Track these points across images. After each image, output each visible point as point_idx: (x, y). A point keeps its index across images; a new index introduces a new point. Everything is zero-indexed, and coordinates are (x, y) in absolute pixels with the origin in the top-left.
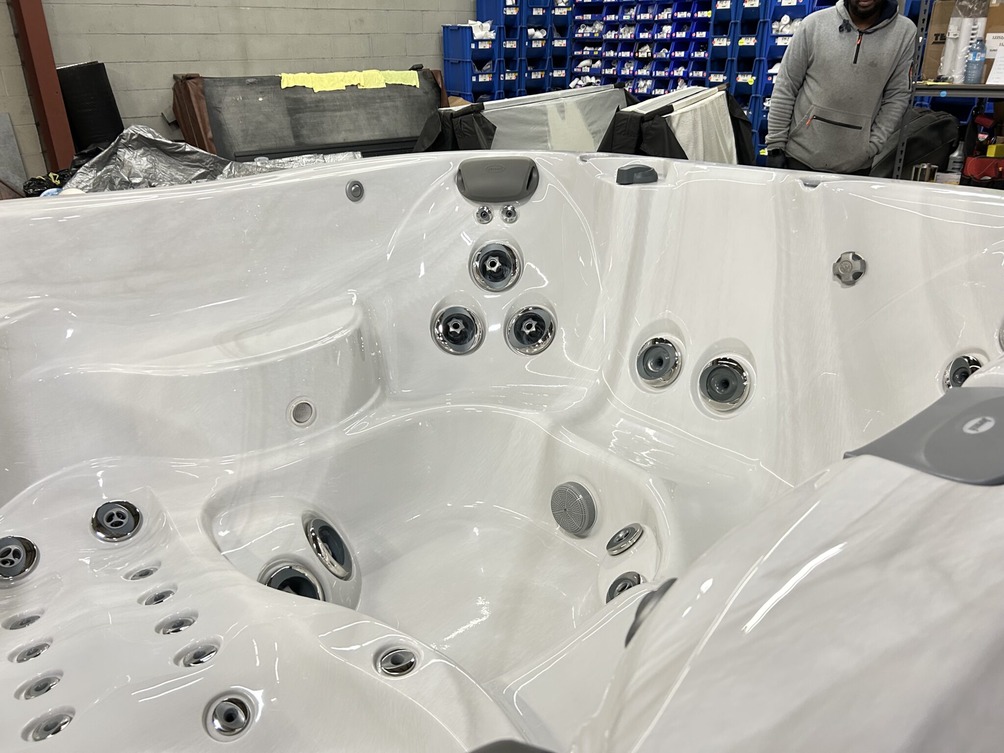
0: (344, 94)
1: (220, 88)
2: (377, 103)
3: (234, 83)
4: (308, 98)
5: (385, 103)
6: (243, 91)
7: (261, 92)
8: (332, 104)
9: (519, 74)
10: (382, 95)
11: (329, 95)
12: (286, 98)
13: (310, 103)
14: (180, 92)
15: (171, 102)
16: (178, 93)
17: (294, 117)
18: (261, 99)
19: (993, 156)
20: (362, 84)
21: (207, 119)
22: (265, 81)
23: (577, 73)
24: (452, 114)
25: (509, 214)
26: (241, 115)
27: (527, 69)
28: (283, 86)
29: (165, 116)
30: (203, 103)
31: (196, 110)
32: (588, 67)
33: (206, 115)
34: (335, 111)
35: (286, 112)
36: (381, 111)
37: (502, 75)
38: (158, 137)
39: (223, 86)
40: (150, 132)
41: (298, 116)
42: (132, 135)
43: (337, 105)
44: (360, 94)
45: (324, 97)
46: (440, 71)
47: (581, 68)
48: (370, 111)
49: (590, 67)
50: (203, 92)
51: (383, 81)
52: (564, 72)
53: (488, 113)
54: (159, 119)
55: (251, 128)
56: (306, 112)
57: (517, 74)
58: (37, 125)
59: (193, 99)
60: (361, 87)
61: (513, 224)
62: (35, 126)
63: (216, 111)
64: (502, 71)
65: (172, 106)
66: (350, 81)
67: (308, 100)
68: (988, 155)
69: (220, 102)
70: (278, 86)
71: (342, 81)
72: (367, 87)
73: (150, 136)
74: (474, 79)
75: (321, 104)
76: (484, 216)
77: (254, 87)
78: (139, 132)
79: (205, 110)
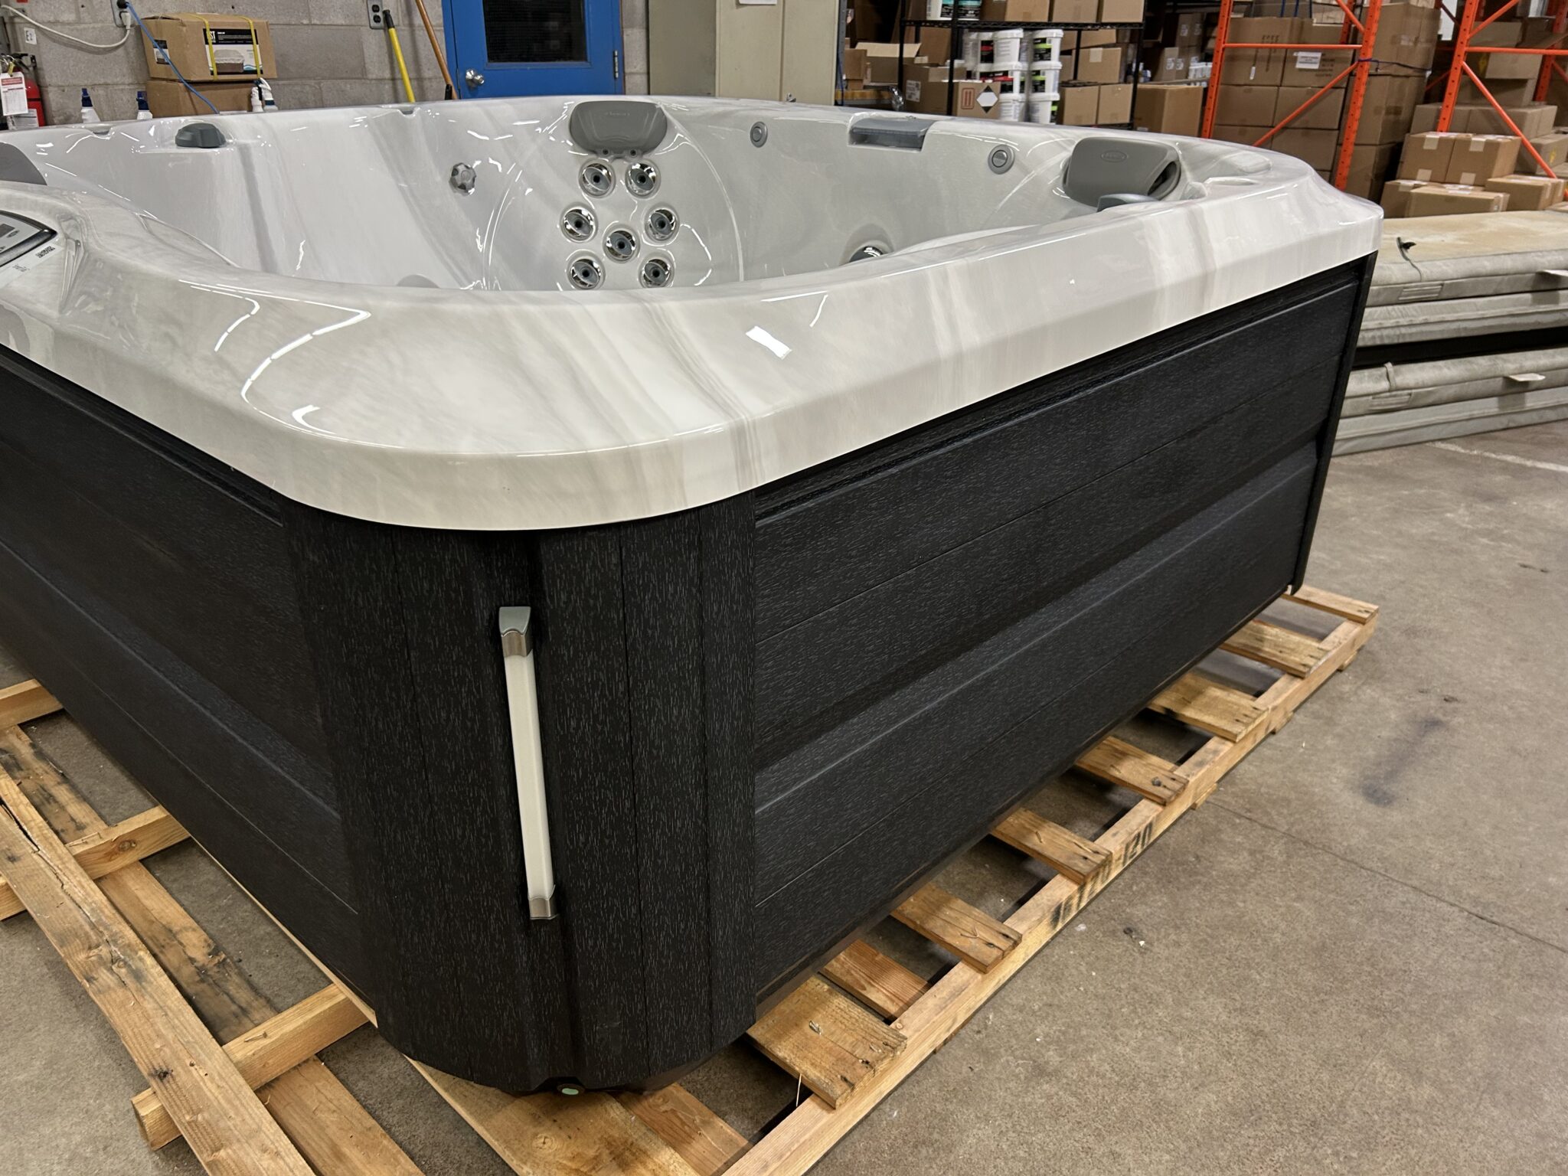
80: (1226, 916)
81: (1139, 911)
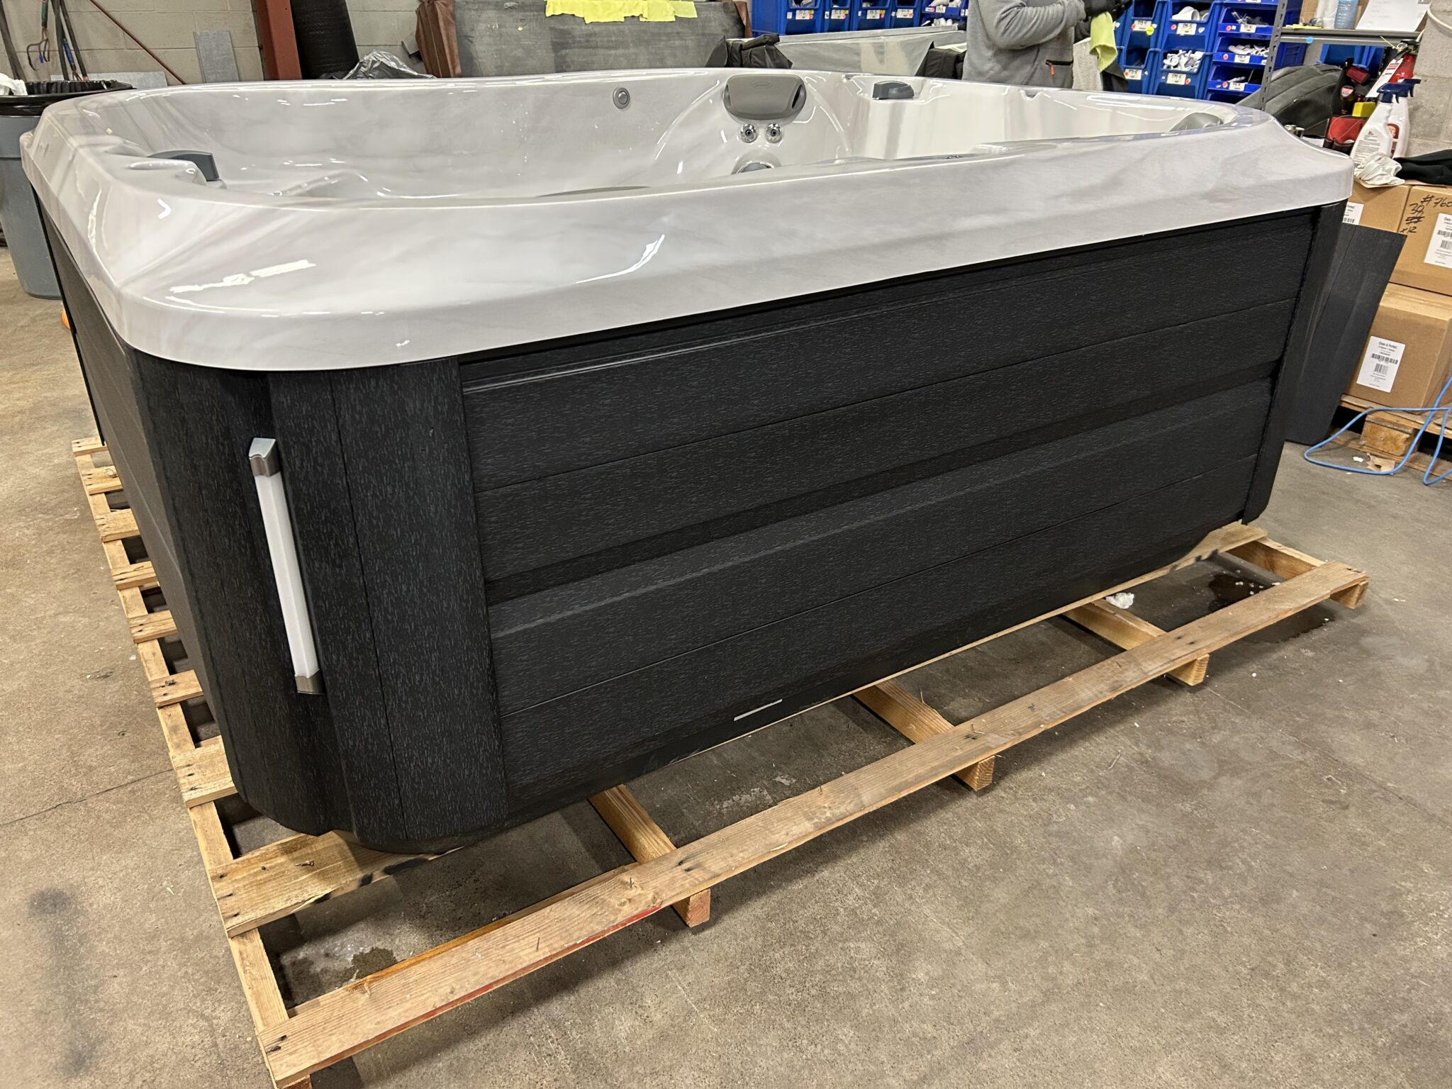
0: (622, 27)
1: (473, 12)
2: (663, 41)
3: (490, 7)
4: (578, 31)
5: (672, 42)
6: (501, 17)
7: (521, 20)
8: (606, 39)
9: (850, 13)
10: (669, 30)
11: (603, 28)
12: (551, 29)
13: (580, 37)
14: (426, 16)
15: (414, 28)
16: (423, 16)
17: (559, 54)
18: (520, 29)
19: (1359, 115)
20: (645, 15)
21: (456, 51)
22: (526, 6)
23: (929, 14)
24: (741, 45)
25: (774, 133)
26: (495, 47)
27: (861, 5)
28: (548, 14)
29: (406, 45)
30: (453, 30)
31: (444, 38)
32: (944, 5)
33: (455, 45)
34: (609, 48)
35: (551, 47)
36: (667, 52)
37: (827, 13)
38: (402, 67)
39: (477, 10)
40: (393, 60)
41: (564, 52)
42: (374, 62)
43: (612, 41)
44: (642, 28)
45: (597, 29)
46: (746, 3)
47: (935, 7)
48: (654, 51)
49: (947, 6)
50: (453, 17)
51: (671, 13)
52: (911, 11)
53: (784, 46)
54: (399, 49)
55: (507, 64)
56: (574, 48)
57: (847, 12)
58: (261, 48)
59: (442, 24)
60: (644, 20)
61: (774, 145)
62: (258, 49)
63: (466, 41)
64: (827, 7)
65: (415, 33)
66: (630, 11)
67: (577, 33)
68: (1353, 115)
69: (472, 30)
70: (543, 13)
71: (621, 9)
72: (651, 20)
73: (393, 64)
74: (790, 16)
75: (593, 39)
76: (749, 134)
77: (514, 12)
78: (381, 60)
79: (454, 38)
80: (58, 724)
81: (114, 686)
